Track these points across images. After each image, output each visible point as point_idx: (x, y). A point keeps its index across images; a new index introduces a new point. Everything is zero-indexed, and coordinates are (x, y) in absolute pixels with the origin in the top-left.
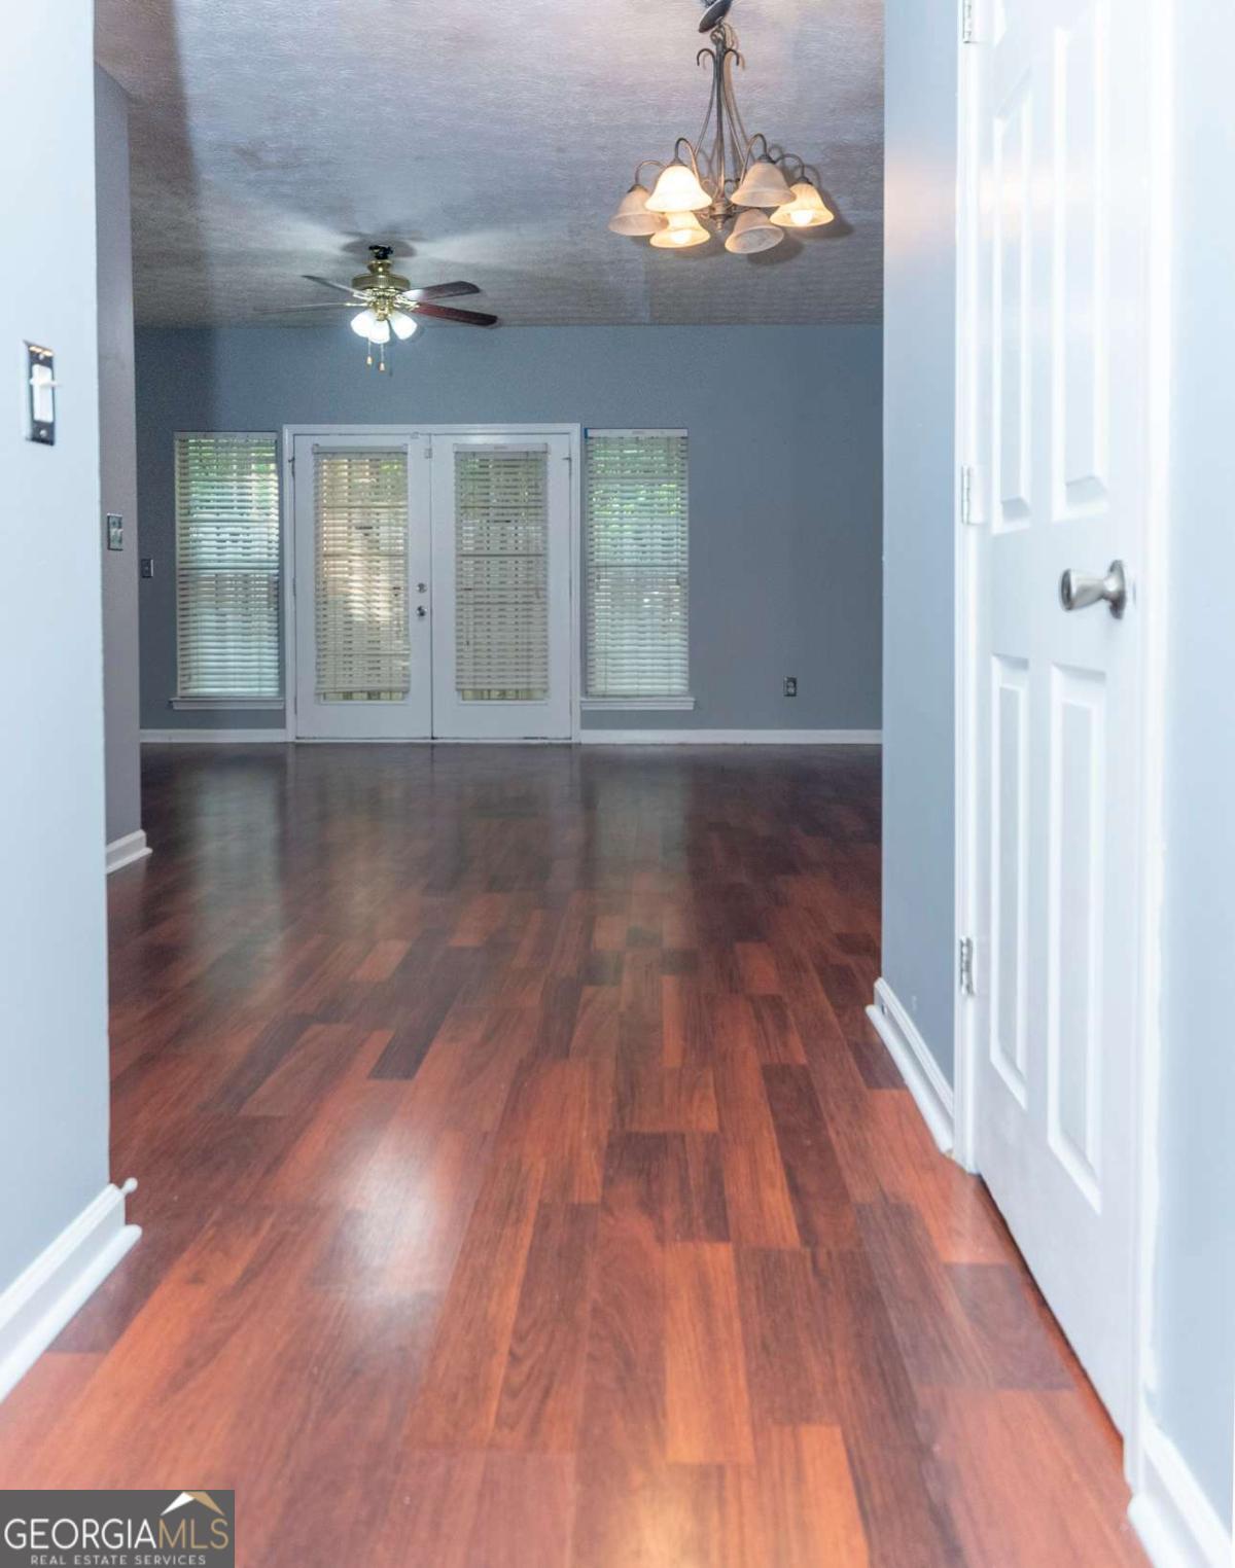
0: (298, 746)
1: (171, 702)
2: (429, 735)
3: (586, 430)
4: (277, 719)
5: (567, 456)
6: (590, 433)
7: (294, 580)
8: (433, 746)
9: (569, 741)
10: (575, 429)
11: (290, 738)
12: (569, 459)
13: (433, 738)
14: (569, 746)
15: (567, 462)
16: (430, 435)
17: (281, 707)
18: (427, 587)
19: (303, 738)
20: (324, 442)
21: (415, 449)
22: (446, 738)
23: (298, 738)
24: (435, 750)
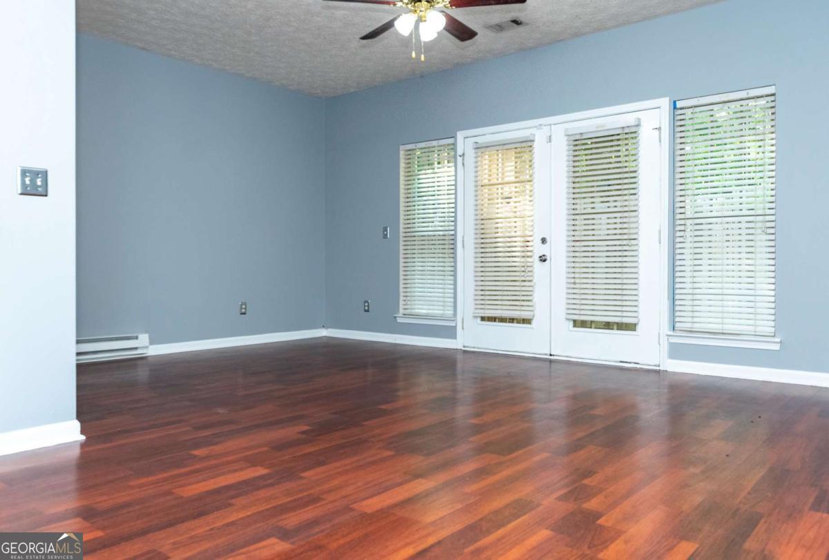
0: (465, 351)
1: (395, 317)
2: (549, 353)
3: (675, 102)
4: (451, 332)
5: (658, 127)
6: (679, 105)
7: (463, 237)
8: (551, 361)
9: (658, 368)
10: (665, 103)
11: (460, 347)
12: (659, 129)
13: (551, 355)
14: (658, 372)
15: (657, 132)
16: (550, 125)
17: (454, 325)
18: (548, 240)
19: (468, 347)
20: (480, 140)
21: (540, 138)
22: (559, 356)
23: (464, 347)
24: (552, 365)
